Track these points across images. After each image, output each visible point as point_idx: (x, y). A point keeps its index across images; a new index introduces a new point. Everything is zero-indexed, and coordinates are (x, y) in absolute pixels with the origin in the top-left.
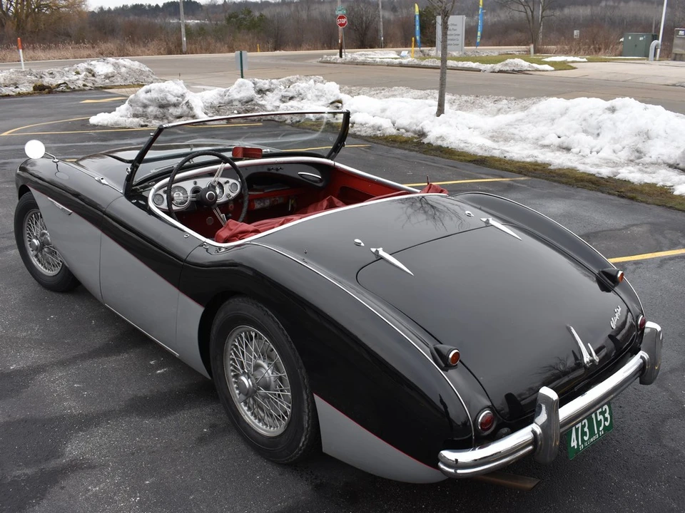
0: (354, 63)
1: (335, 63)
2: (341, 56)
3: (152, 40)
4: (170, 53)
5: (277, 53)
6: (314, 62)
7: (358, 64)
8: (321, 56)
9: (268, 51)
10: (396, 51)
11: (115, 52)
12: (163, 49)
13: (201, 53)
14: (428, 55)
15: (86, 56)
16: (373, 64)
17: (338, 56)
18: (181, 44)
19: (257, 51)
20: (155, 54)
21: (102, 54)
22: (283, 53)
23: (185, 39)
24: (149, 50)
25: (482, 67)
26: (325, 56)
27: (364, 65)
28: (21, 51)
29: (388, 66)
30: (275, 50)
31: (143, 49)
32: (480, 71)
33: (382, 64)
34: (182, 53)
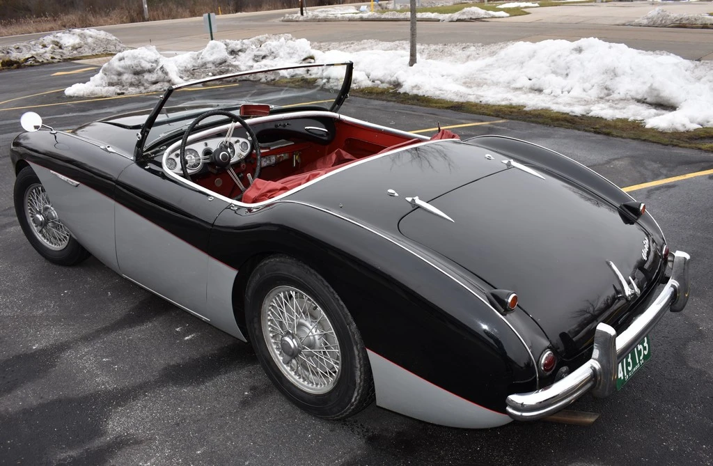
0: (316, 20)
1: (297, 21)
2: (302, 14)
3: (114, 9)
4: (132, 21)
5: (239, 14)
6: (277, 21)
7: (319, 21)
8: (283, 15)
9: (230, 13)
10: (356, 7)
11: (78, 23)
12: (125, 17)
13: (164, 19)
14: (386, 8)
15: (48, 29)
16: (336, 20)
17: (299, 14)
18: (143, 11)
19: (218, 14)
20: (118, 23)
21: (65, 26)
22: (244, 14)
23: (146, 6)
24: (111, 19)
25: (441, 17)
26: (287, 15)
27: (325, 21)
29: (349, 21)
30: (237, 12)
31: (106, 19)
32: (439, 20)
33: (343, 20)
34: (144, 20)
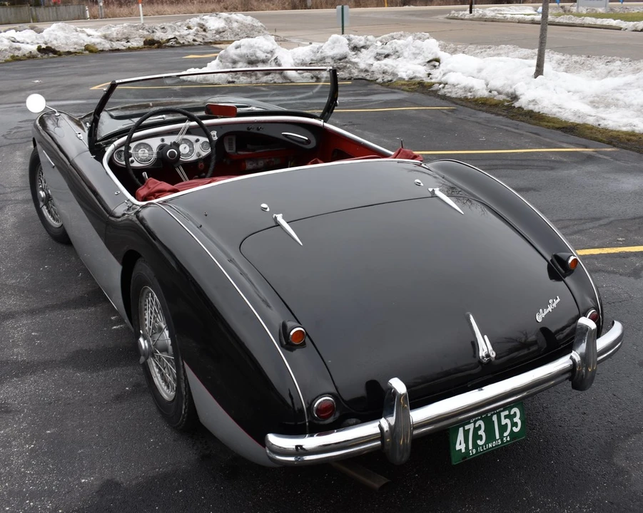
0: (483, 19)
1: (462, 19)
2: (471, 12)
4: (294, 7)
5: (406, 8)
6: (441, 18)
7: (486, 20)
8: (449, 11)
9: (396, 6)
10: (534, 7)
11: (239, 6)
12: (287, 3)
13: (326, 8)
14: (569, 11)
15: (210, 10)
16: (504, 21)
17: (468, 12)
19: (384, 6)
20: (279, 9)
21: (226, 9)
22: (412, 8)
24: (273, 4)
25: (623, 24)
26: (453, 12)
27: (493, 21)
28: (140, 5)
29: (518, 23)
30: (404, 5)
31: (268, 4)
32: (620, 29)
33: (512, 21)
34: (306, 7)
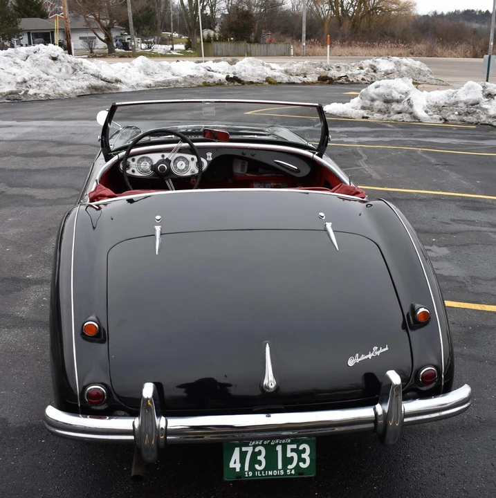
3: (461, 43)
12: (469, 52)
20: (461, 57)
21: (412, 54)
23: (492, 44)
24: (456, 52)
28: (328, 46)
31: (451, 51)
